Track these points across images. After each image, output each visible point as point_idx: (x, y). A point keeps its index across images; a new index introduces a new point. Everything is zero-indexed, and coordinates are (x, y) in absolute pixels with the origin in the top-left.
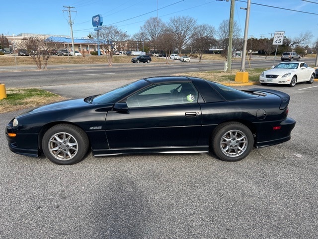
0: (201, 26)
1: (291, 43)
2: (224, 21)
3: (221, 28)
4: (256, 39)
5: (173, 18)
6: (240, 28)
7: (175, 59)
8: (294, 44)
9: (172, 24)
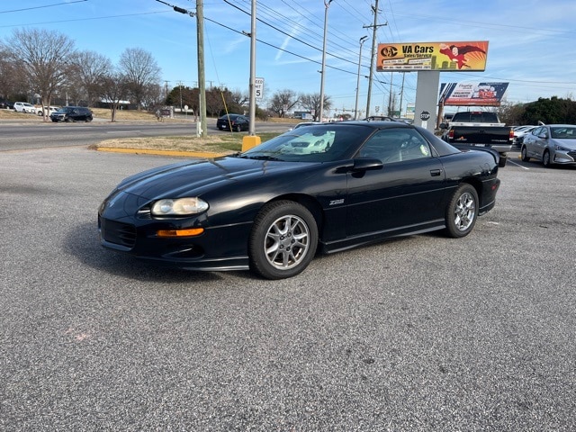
0: (81, 55)
1: (243, 99)
2: (128, 50)
3: (123, 62)
4: (188, 88)
5: (21, 31)
6: (158, 66)
7: (24, 111)
8: (245, 100)
9: (19, 42)
